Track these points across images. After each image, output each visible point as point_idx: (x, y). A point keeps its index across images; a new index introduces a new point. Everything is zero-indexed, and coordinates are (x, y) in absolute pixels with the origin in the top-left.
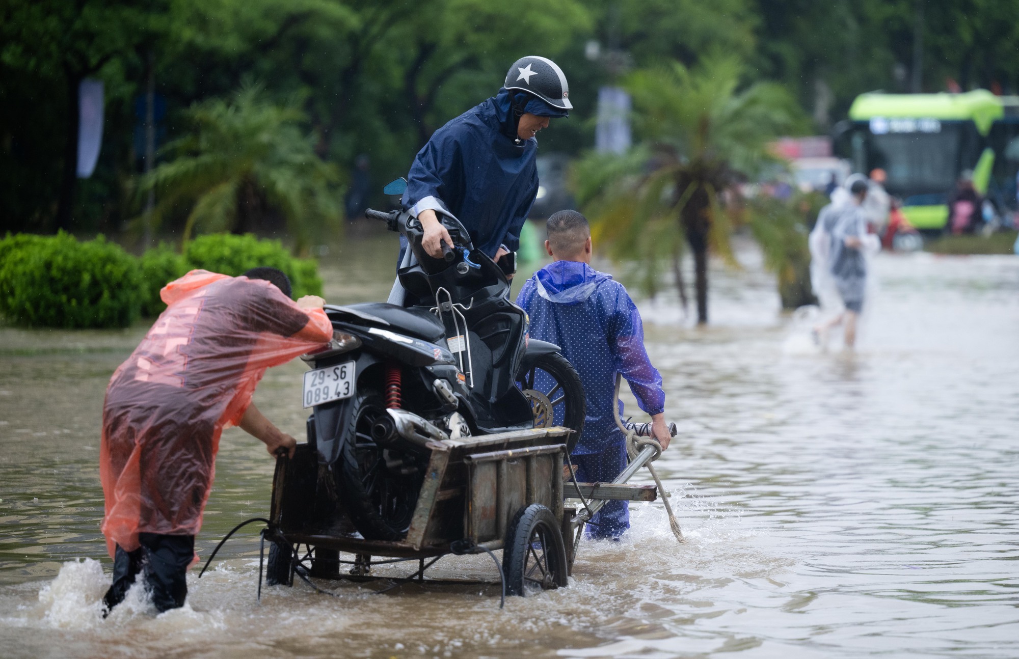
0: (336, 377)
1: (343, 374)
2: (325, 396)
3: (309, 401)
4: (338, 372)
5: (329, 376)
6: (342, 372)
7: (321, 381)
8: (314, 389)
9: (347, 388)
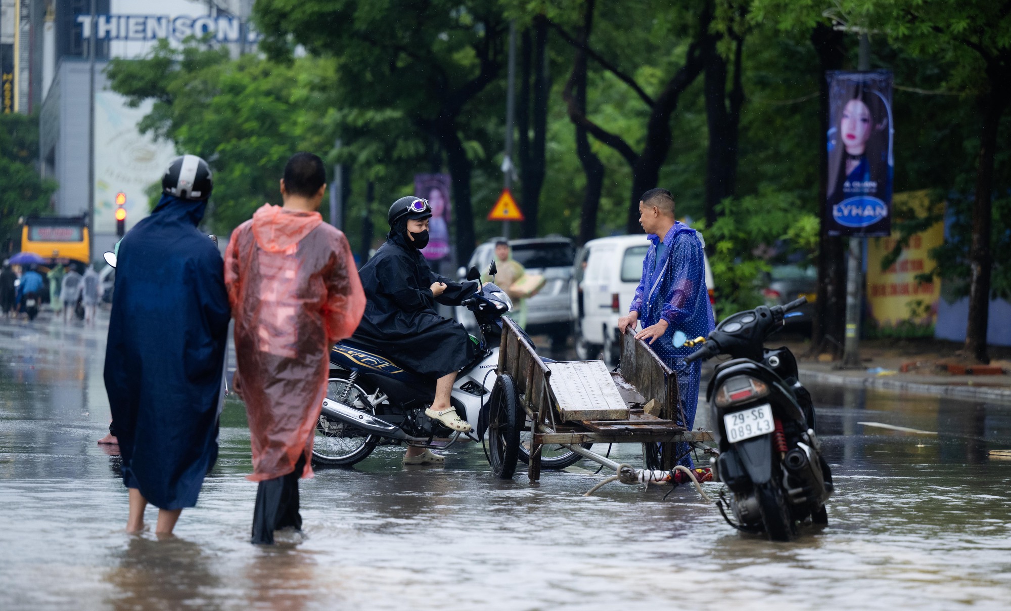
0: (755, 418)
1: (761, 415)
2: (749, 432)
3: (734, 436)
4: (756, 413)
5: (748, 417)
6: (759, 413)
7: (742, 421)
8: (736, 428)
9: (768, 425)
